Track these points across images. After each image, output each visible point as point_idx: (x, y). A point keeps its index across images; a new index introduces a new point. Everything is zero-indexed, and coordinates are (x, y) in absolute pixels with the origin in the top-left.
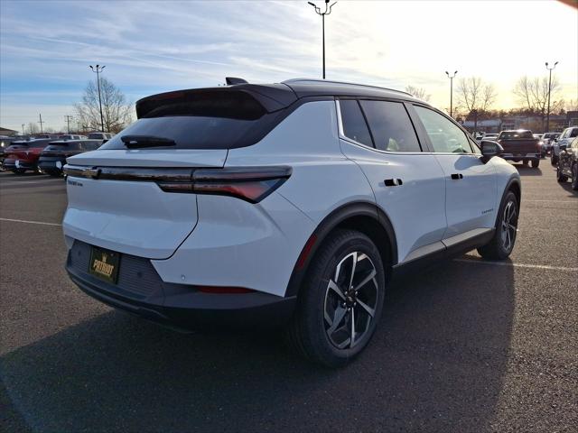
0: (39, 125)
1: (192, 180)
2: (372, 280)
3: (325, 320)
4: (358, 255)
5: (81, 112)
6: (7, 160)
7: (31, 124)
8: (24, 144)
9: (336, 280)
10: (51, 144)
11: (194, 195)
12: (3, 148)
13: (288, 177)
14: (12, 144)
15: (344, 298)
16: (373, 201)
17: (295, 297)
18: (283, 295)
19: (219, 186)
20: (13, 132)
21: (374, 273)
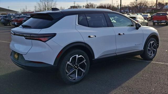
0: (26, 9)
1: (31, 37)
2: (84, 62)
3: (66, 72)
4: (78, 56)
5: (39, 5)
6: (13, 22)
7: (23, 9)
8: (18, 17)
9: (70, 62)
10: (26, 17)
11: (31, 40)
12: (12, 18)
13: (55, 36)
14: (15, 17)
15: (74, 67)
16: (83, 41)
17: (57, 65)
18: (53, 65)
19: (38, 38)
20: (17, 12)
21: (85, 60)
